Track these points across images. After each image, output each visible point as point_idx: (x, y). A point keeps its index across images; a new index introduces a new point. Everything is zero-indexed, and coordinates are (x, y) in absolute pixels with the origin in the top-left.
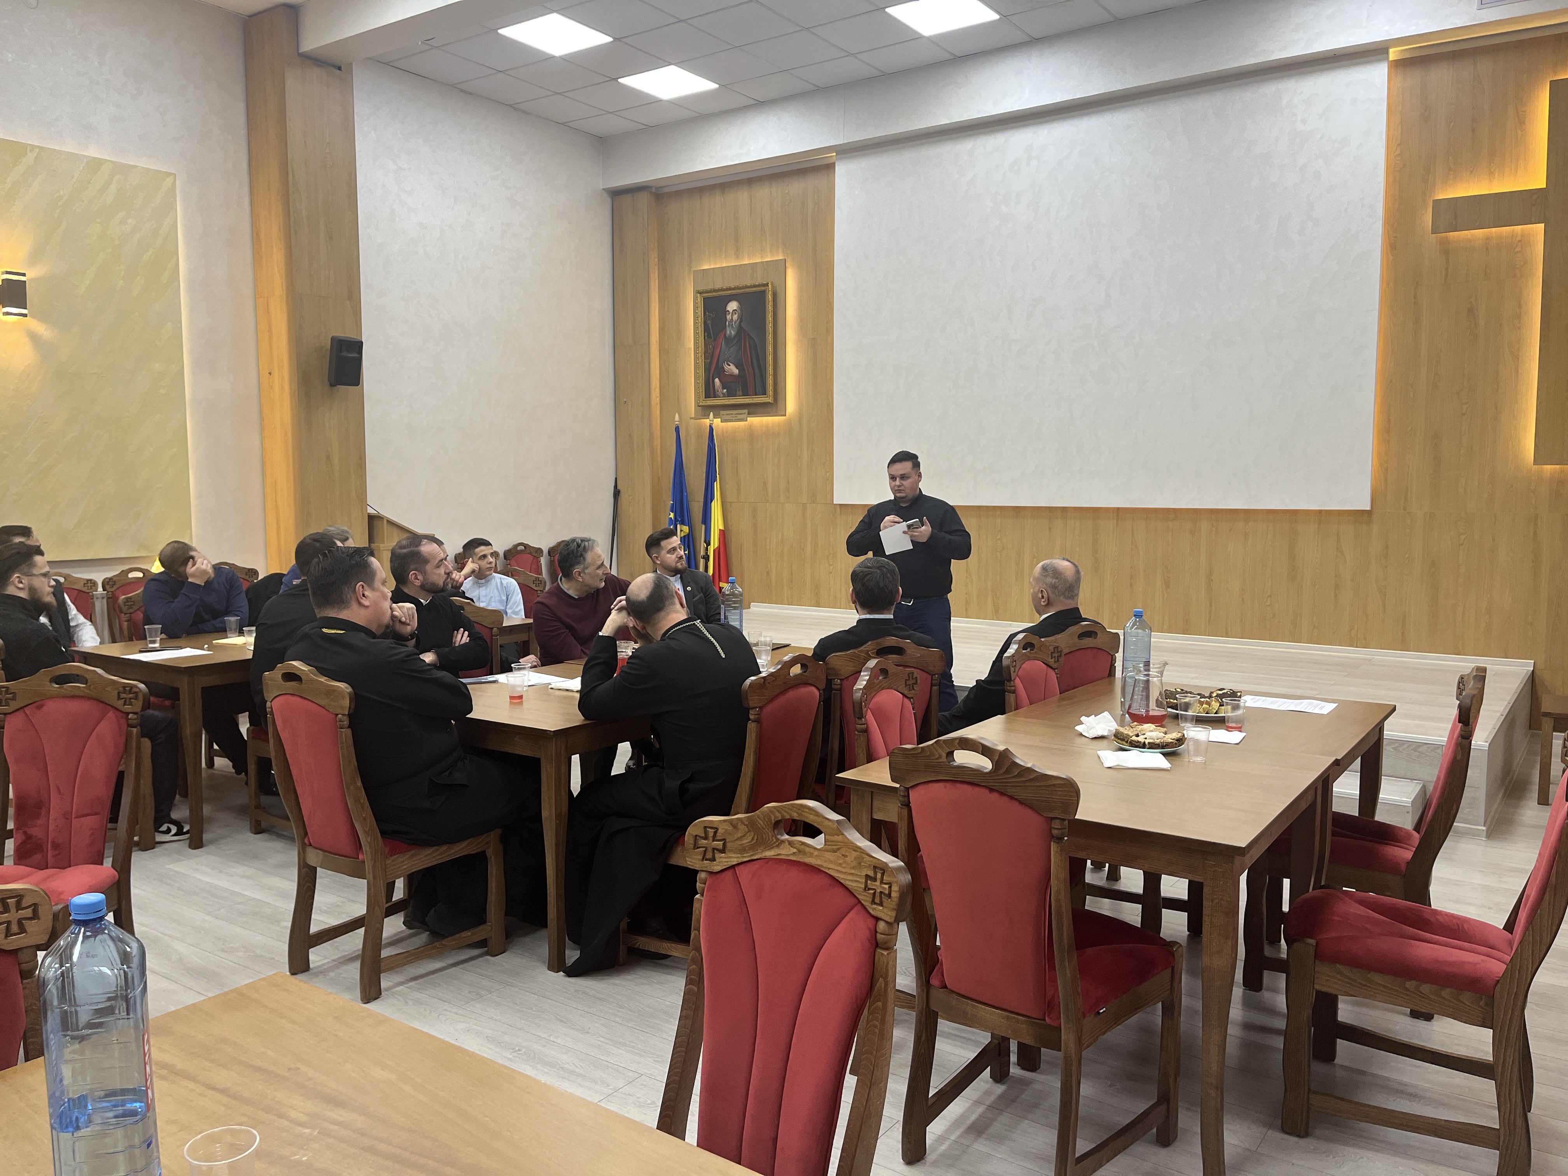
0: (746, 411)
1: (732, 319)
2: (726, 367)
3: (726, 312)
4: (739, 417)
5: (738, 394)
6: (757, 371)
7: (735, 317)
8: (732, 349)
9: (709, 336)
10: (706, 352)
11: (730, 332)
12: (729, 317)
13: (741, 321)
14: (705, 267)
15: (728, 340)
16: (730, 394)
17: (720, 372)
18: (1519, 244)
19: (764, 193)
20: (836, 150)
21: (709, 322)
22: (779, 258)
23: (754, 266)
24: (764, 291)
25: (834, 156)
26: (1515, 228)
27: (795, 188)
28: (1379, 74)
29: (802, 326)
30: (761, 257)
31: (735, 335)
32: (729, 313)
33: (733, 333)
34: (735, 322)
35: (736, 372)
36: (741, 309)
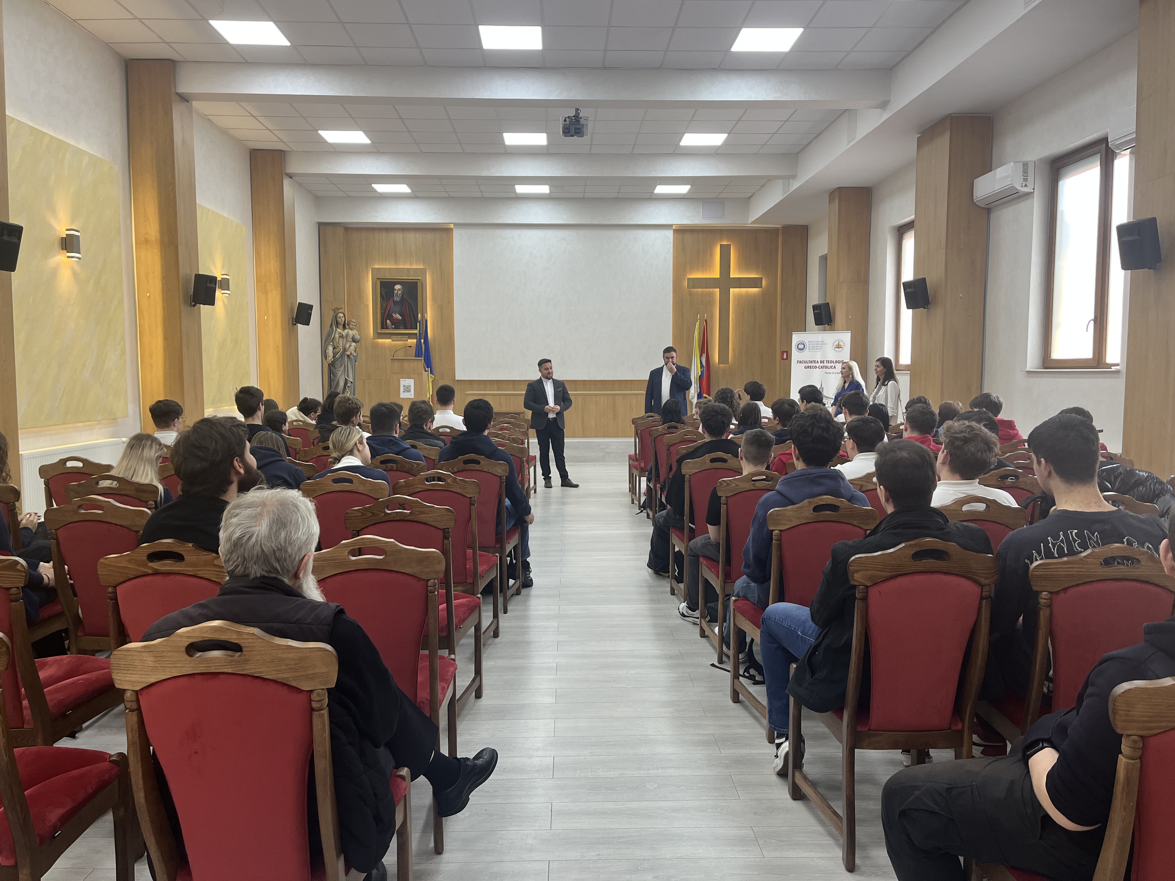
0: (407, 337)
1: (398, 293)
2: (394, 315)
3: (394, 289)
4: (403, 339)
5: (401, 327)
6: (412, 319)
7: (400, 292)
8: (398, 307)
9: (383, 299)
10: (382, 307)
11: (397, 299)
12: (396, 292)
13: (403, 294)
14: (377, 266)
15: (395, 303)
16: (396, 328)
17: (390, 317)
18: (712, 295)
19: (411, 236)
20: (455, 224)
21: (384, 293)
22: (422, 267)
23: (408, 269)
24: (417, 282)
25: (452, 226)
26: (711, 289)
27: (429, 236)
28: (670, 234)
29: (434, 299)
30: (411, 265)
31: (400, 301)
32: (396, 290)
33: (398, 299)
34: (400, 295)
35: (400, 318)
36: (403, 289)
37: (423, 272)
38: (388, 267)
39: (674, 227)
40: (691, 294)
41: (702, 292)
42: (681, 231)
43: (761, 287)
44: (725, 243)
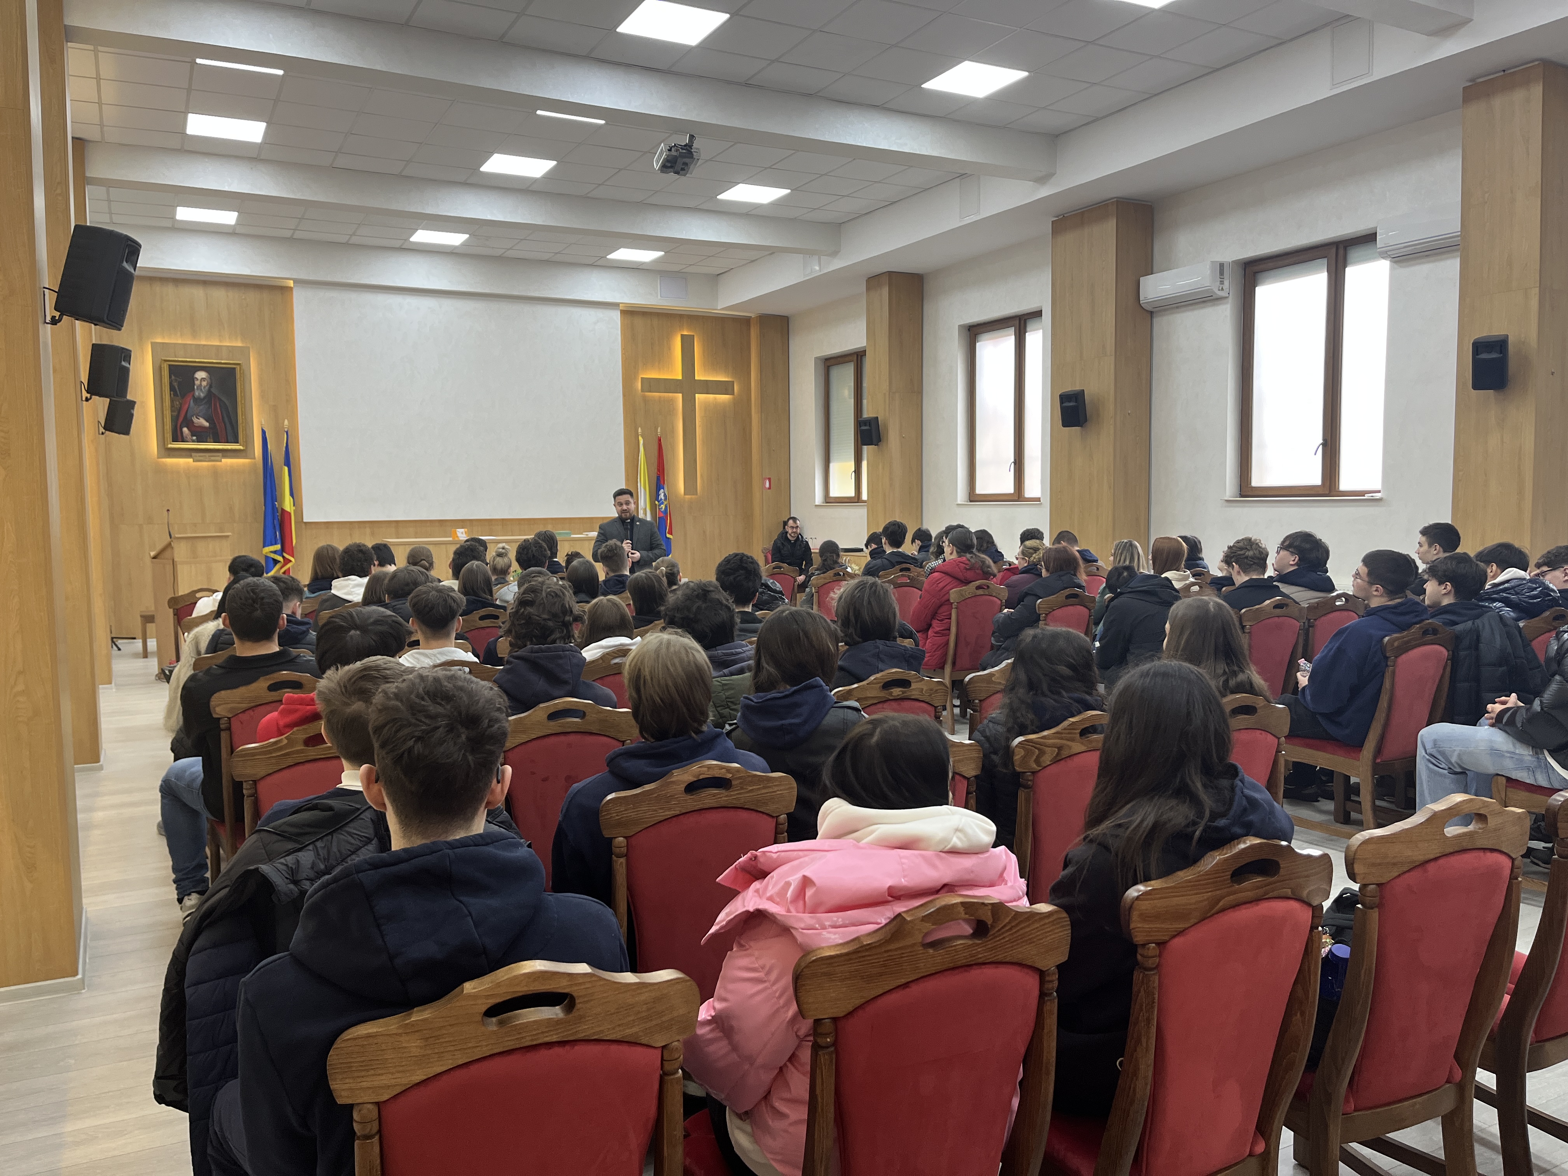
1: (201, 384)
2: (195, 420)
3: (193, 379)
4: (212, 458)
5: (209, 440)
6: (229, 426)
7: (204, 383)
8: (201, 407)
9: (176, 394)
10: (172, 406)
11: (199, 394)
12: (197, 383)
13: (211, 387)
14: (159, 340)
15: (197, 400)
16: (199, 440)
17: (189, 424)
18: (672, 401)
19: (219, 295)
20: (296, 281)
21: (175, 384)
22: (239, 344)
23: (218, 348)
24: (234, 369)
25: (291, 283)
26: (671, 394)
27: (252, 297)
28: (616, 315)
29: (263, 395)
30: (220, 341)
31: (205, 398)
32: (197, 379)
33: (202, 395)
34: (204, 387)
35: (207, 424)
36: (210, 379)
37: (244, 351)
38: (180, 342)
39: (621, 307)
40: (645, 400)
41: (660, 397)
42: (630, 313)
43: (733, 394)
44: (685, 333)
